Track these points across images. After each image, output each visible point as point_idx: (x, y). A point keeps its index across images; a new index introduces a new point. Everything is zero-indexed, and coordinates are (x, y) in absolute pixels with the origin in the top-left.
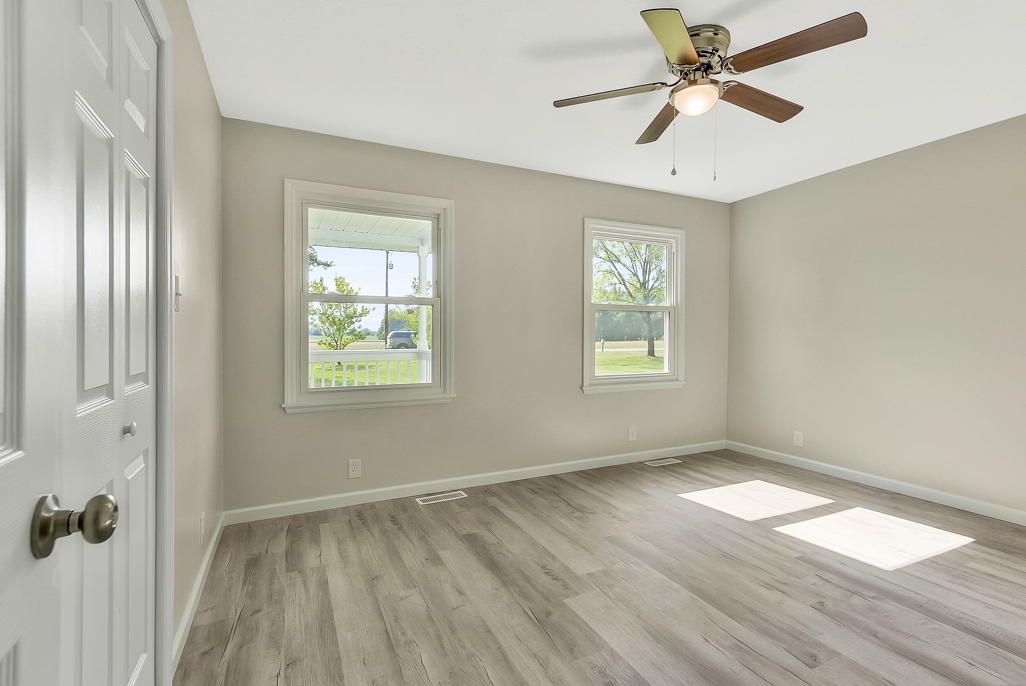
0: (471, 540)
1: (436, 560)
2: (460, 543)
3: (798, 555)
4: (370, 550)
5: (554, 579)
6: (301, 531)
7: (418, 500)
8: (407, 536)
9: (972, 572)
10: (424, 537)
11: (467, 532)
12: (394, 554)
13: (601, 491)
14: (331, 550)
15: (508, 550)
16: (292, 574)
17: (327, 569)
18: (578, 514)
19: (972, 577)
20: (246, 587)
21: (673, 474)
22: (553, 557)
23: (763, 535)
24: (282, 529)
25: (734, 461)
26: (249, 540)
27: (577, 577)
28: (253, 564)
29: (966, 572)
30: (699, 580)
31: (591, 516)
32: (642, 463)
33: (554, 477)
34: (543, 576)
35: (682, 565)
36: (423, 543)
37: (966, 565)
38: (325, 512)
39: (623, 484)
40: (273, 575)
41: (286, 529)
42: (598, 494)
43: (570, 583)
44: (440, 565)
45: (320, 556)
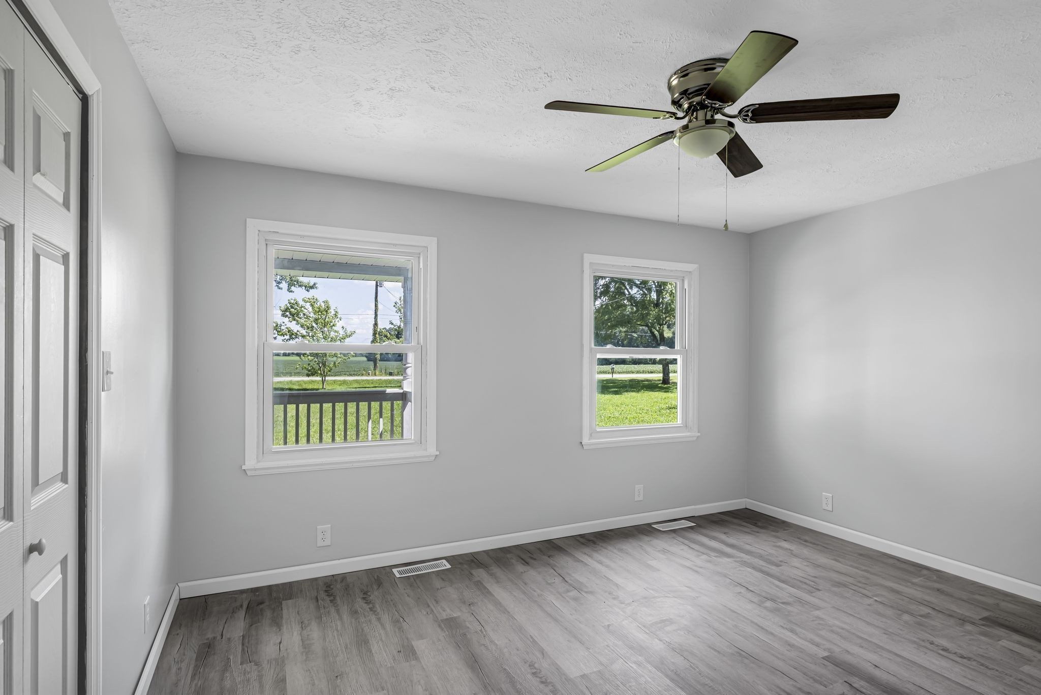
0: (451, 625)
1: (409, 652)
2: (439, 630)
3: (826, 654)
4: (336, 637)
5: (542, 682)
6: (262, 610)
7: (395, 571)
8: (379, 619)
9: (1029, 680)
10: (398, 621)
11: (447, 615)
12: (362, 642)
13: (601, 563)
14: (293, 635)
15: (492, 642)
16: (247, 667)
17: (286, 662)
18: (574, 593)
19: (1028, 686)
20: (195, 682)
21: (686, 542)
22: (542, 652)
23: (785, 626)
24: (241, 606)
25: (755, 525)
26: (204, 620)
27: (568, 679)
28: (207, 650)
29: (1021, 680)
30: (710, 687)
31: (590, 597)
32: (649, 525)
33: (549, 541)
34: (529, 676)
35: (691, 666)
36: (397, 630)
37: (1021, 669)
38: (290, 584)
39: (627, 553)
40: (226, 667)
41: (245, 606)
42: (598, 566)
43: (560, 689)
44: (414, 660)
45: (280, 643)
